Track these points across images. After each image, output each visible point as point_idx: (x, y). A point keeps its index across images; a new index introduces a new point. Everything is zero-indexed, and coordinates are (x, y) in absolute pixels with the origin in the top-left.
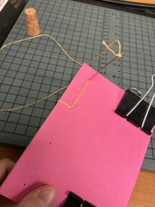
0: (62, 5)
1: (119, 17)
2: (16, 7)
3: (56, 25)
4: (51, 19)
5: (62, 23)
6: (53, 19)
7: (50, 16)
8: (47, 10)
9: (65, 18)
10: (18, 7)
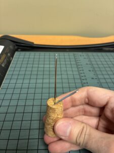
0: (41, 57)
1: (86, 57)
2: (3, 66)
3: (39, 73)
4: (34, 69)
5: (44, 71)
6: (36, 69)
7: (32, 67)
8: (29, 62)
9: (45, 66)
10: (5, 65)
